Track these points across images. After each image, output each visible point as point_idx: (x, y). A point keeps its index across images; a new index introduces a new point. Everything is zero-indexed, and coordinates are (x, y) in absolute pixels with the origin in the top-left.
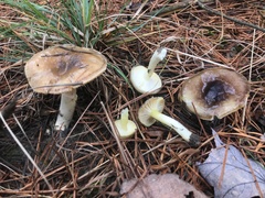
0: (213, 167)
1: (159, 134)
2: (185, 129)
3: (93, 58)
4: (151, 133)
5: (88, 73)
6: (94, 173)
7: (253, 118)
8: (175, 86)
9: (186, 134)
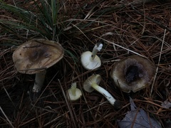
0: (127, 124)
1: (96, 98)
2: (112, 98)
3: (55, 50)
4: (91, 98)
5: (50, 61)
6: (54, 122)
7: (159, 89)
8: (110, 65)
9: (112, 101)
